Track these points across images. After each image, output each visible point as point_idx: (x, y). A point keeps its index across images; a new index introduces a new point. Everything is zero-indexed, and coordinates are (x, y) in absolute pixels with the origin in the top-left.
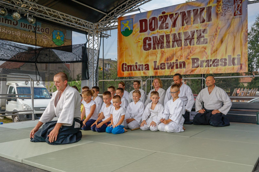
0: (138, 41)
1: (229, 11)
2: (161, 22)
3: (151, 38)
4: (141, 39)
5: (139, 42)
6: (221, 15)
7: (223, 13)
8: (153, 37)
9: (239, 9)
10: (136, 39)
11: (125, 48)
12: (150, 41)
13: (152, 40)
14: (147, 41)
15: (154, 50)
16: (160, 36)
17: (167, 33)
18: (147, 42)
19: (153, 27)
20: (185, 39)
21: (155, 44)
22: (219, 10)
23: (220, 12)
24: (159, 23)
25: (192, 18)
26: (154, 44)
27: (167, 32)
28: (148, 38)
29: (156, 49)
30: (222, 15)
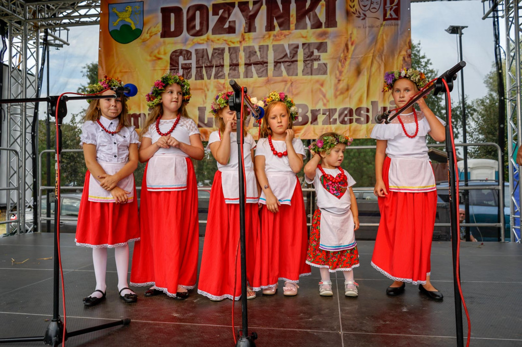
0: (155, 56)
1: (374, 10)
2: (217, 18)
3: (191, 53)
4: (165, 54)
5: (159, 59)
6: (356, 15)
7: (361, 12)
8: (196, 50)
9: (394, 7)
10: (152, 52)
11: (121, 72)
12: (188, 59)
13: (194, 56)
14: (181, 58)
15: (199, 82)
16: (214, 49)
17: (233, 43)
18: (181, 60)
19: (198, 28)
20: (275, 62)
21: (202, 67)
22: (352, 6)
23: (354, 9)
24: (213, 20)
25: (292, 16)
26: (199, 68)
27: (233, 41)
28: (184, 52)
29: (202, 78)
30: (359, 17)
